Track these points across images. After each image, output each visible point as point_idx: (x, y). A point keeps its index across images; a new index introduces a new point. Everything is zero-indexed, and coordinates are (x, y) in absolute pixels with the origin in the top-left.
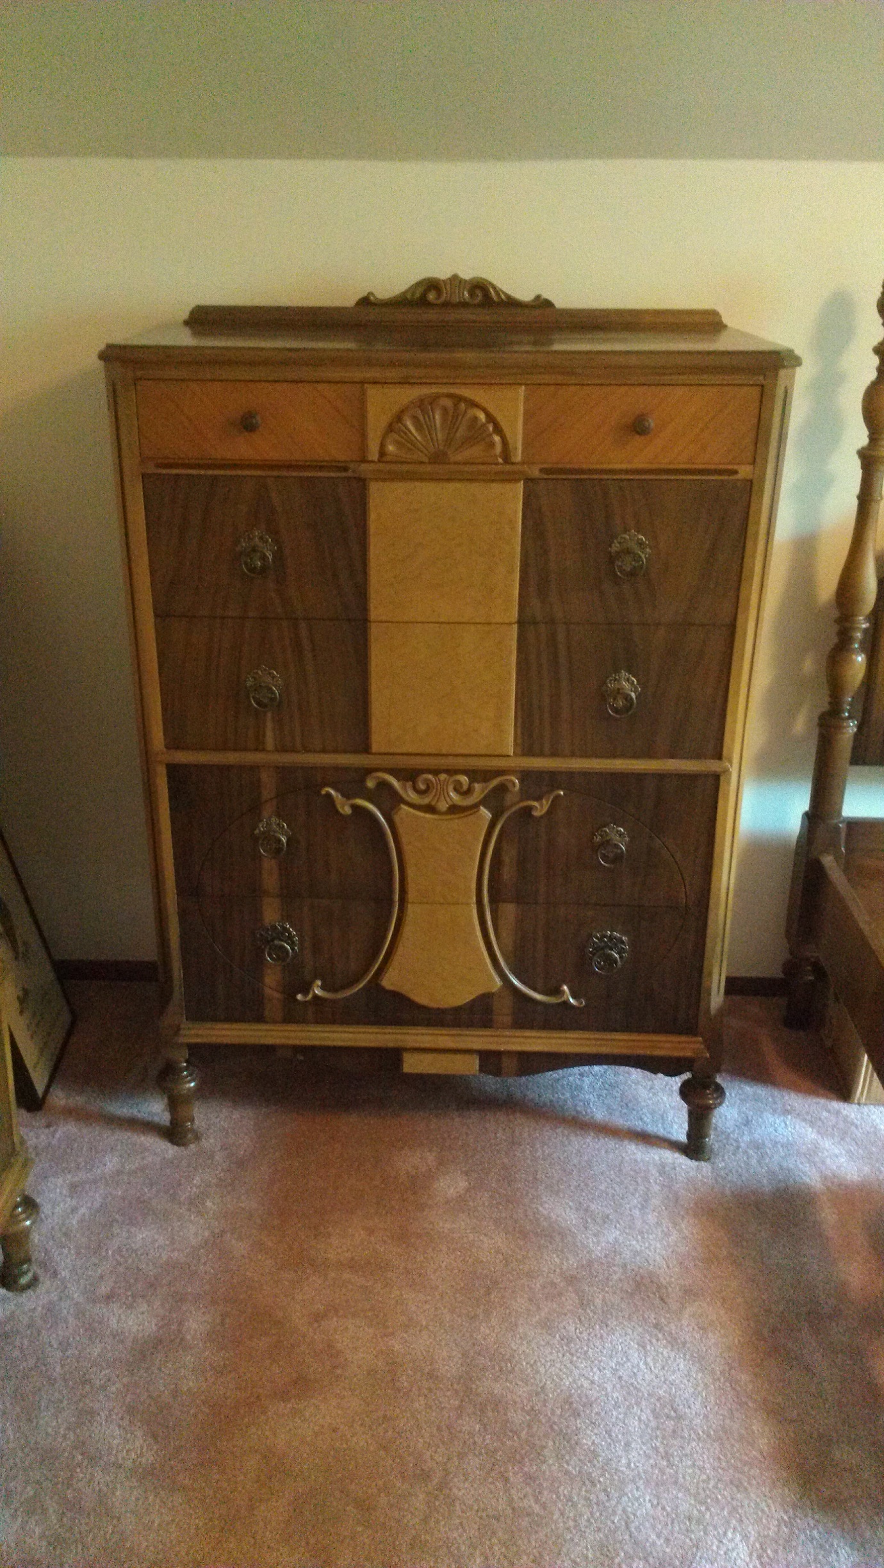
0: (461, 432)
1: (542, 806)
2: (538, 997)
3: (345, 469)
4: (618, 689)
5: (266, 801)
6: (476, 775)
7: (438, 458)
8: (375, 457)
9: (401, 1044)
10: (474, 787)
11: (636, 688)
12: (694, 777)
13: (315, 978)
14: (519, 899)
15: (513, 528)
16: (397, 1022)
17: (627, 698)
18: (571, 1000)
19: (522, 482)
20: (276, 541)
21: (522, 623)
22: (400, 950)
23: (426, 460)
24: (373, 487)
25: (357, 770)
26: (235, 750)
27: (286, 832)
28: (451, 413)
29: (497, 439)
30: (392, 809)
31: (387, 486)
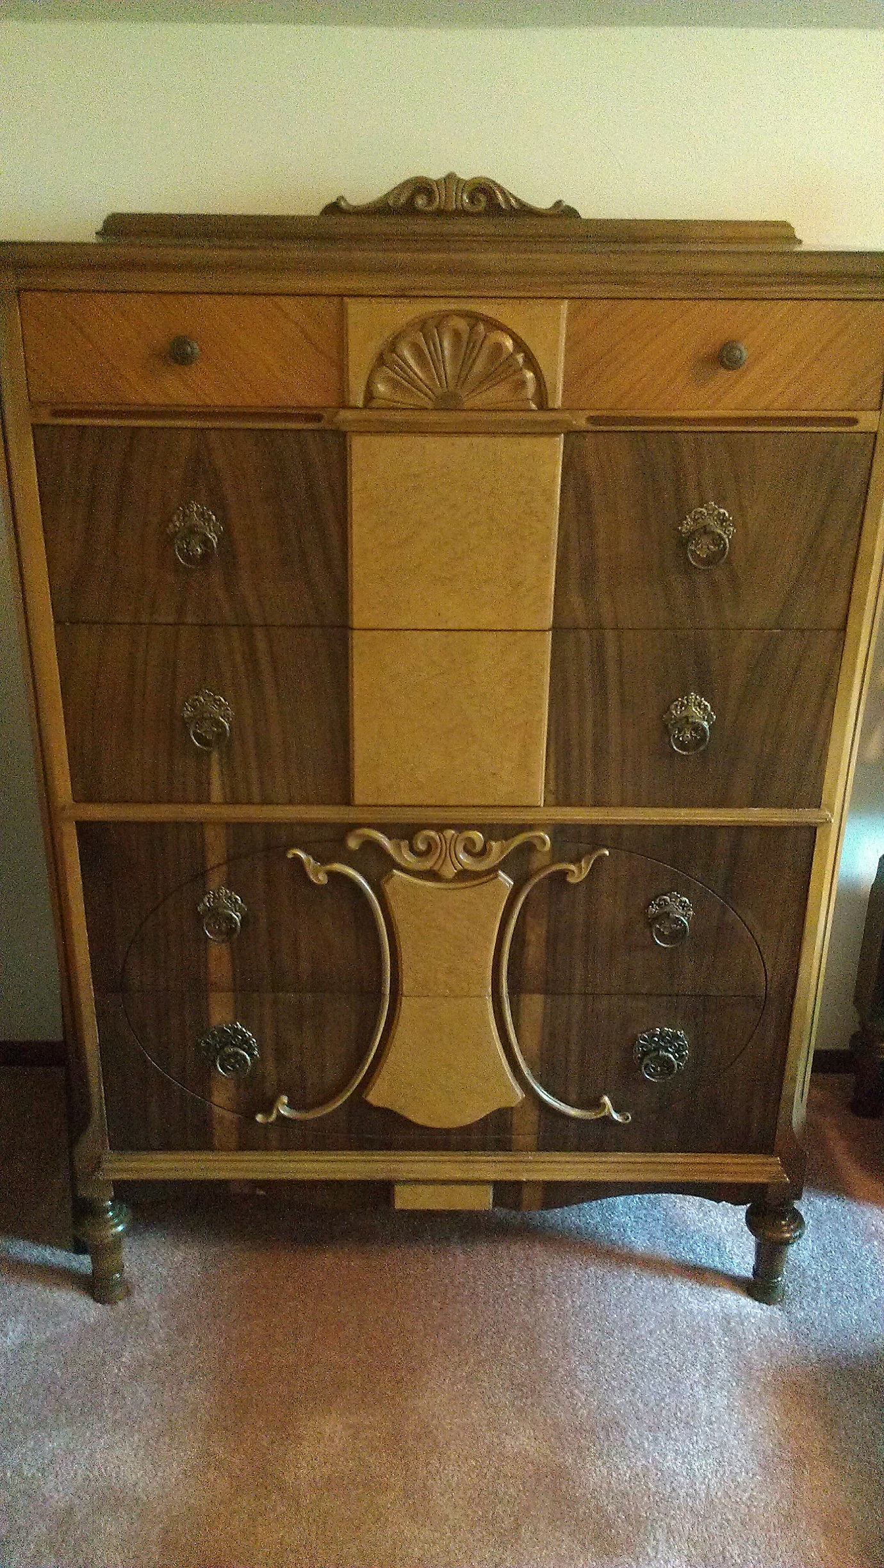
0: (479, 367)
1: (580, 869)
2: (573, 1112)
3: (318, 418)
4: (687, 717)
5: (212, 869)
6: (492, 831)
7: (447, 402)
8: (360, 404)
9: (393, 1175)
10: (491, 846)
11: (710, 715)
12: (781, 830)
13: (281, 1092)
14: (550, 989)
15: (549, 500)
16: (387, 1146)
17: (697, 728)
18: (615, 1116)
19: (562, 435)
20: (224, 520)
21: (558, 629)
22: (392, 1056)
23: (430, 405)
24: (359, 446)
25: (333, 825)
26: (170, 802)
27: (240, 906)
28: (465, 337)
29: (530, 375)
30: (380, 877)
31: (376, 441)
